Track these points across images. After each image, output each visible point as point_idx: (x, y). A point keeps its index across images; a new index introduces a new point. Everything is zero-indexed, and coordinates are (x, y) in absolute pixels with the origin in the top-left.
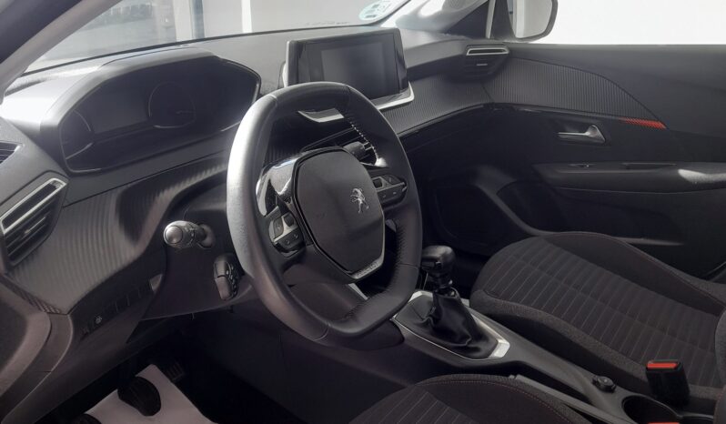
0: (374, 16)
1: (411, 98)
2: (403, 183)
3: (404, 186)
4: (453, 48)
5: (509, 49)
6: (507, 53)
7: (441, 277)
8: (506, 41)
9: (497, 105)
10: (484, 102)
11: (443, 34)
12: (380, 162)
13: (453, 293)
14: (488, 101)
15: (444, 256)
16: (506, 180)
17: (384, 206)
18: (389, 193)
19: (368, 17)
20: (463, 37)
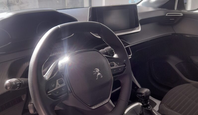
0: (134, 2)
1: (140, 30)
2: (124, 65)
3: (125, 66)
4: (161, 13)
5: (183, 14)
6: (182, 15)
7: (144, 101)
8: (182, 11)
9: (177, 34)
10: (172, 33)
11: (158, 8)
12: (115, 56)
13: (149, 107)
14: (174, 32)
15: (146, 93)
16: (179, 61)
17: (113, 75)
18: (117, 69)
19: (132, 2)
20: (165, 9)
